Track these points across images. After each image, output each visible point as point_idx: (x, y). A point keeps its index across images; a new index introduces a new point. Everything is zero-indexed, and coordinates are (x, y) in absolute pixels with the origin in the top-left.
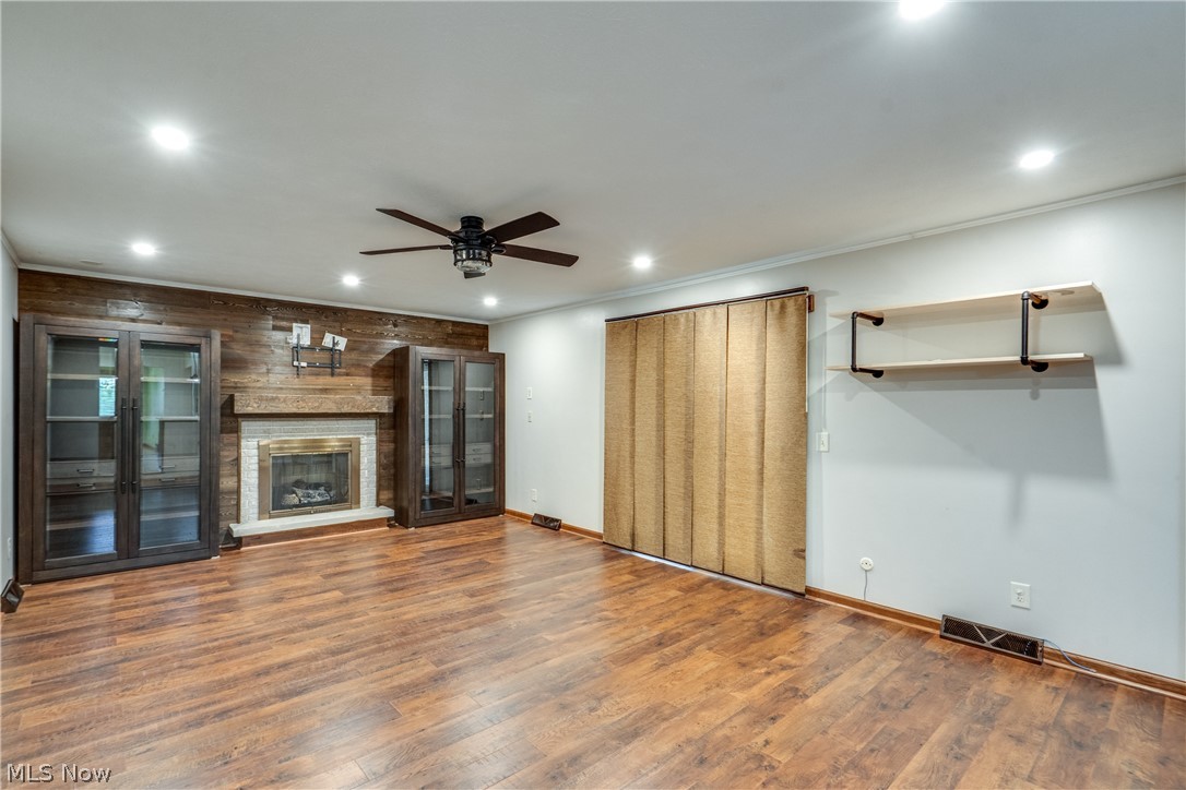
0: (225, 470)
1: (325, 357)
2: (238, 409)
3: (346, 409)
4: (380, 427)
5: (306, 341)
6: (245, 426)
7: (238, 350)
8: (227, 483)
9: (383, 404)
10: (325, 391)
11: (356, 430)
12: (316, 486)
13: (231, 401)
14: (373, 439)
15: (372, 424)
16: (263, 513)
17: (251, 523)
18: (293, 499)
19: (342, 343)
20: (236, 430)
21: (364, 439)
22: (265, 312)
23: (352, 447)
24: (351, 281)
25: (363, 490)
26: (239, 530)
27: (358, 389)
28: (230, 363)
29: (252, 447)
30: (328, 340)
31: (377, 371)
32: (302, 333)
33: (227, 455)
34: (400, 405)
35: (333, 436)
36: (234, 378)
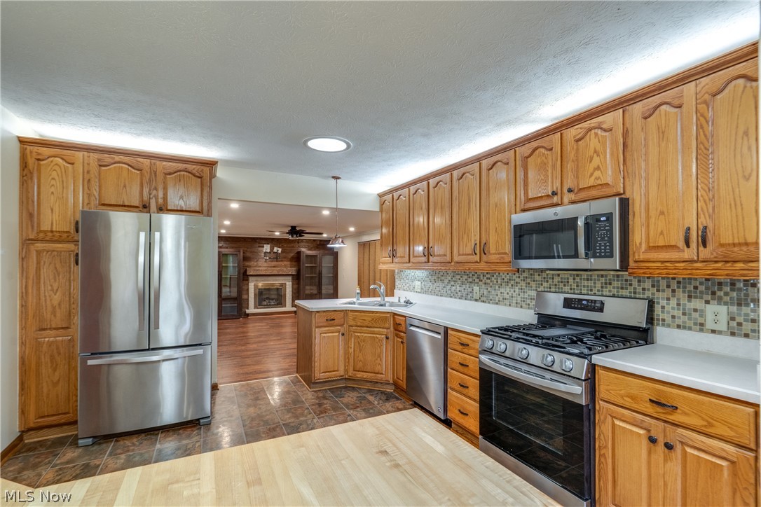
0: (244, 292)
1: (274, 256)
2: (248, 274)
3: (280, 273)
4: (293, 279)
5: (268, 251)
6: (251, 278)
7: (248, 254)
8: (244, 297)
9: (293, 271)
10: (274, 267)
11: (285, 280)
12: (273, 299)
13: (246, 271)
14: (291, 283)
15: (290, 278)
16: (256, 307)
17: (252, 309)
18: (265, 303)
19: (280, 250)
20: (248, 280)
21: (287, 283)
22: (256, 242)
23: (283, 285)
24: (277, 234)
25: (287, 301)
26: (248, 311)
27: (285, 266)
28: (246, 259)
29: (252, 286)
30: (275, 250)
31: (292, 260)
32: (267, 248)
33: (245, 287)
34: (299, 271)
35: (277, 282)
36: (247, 264)
